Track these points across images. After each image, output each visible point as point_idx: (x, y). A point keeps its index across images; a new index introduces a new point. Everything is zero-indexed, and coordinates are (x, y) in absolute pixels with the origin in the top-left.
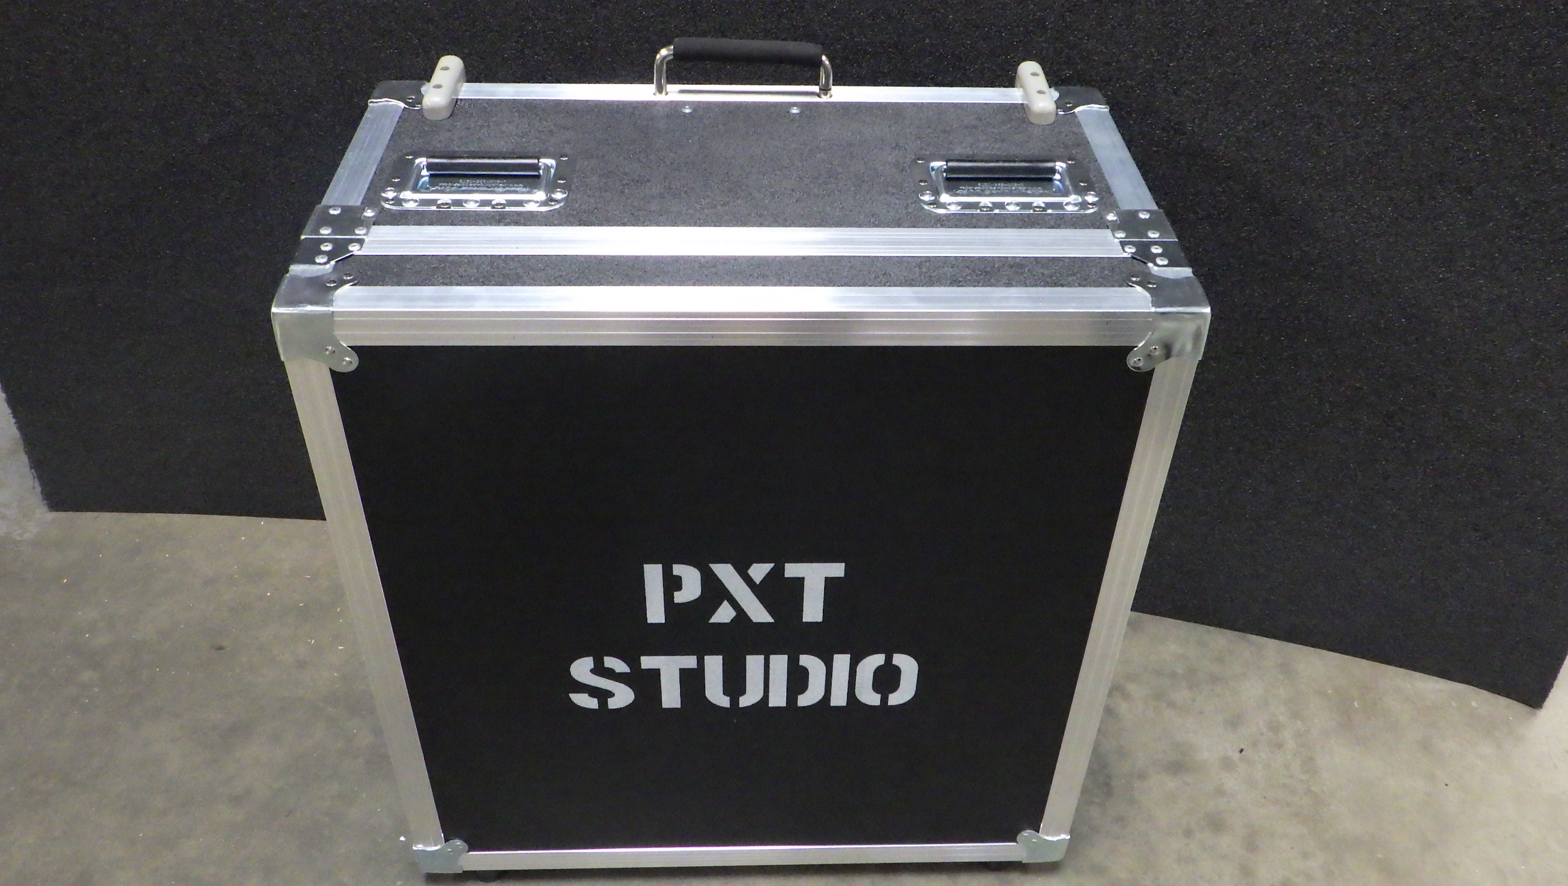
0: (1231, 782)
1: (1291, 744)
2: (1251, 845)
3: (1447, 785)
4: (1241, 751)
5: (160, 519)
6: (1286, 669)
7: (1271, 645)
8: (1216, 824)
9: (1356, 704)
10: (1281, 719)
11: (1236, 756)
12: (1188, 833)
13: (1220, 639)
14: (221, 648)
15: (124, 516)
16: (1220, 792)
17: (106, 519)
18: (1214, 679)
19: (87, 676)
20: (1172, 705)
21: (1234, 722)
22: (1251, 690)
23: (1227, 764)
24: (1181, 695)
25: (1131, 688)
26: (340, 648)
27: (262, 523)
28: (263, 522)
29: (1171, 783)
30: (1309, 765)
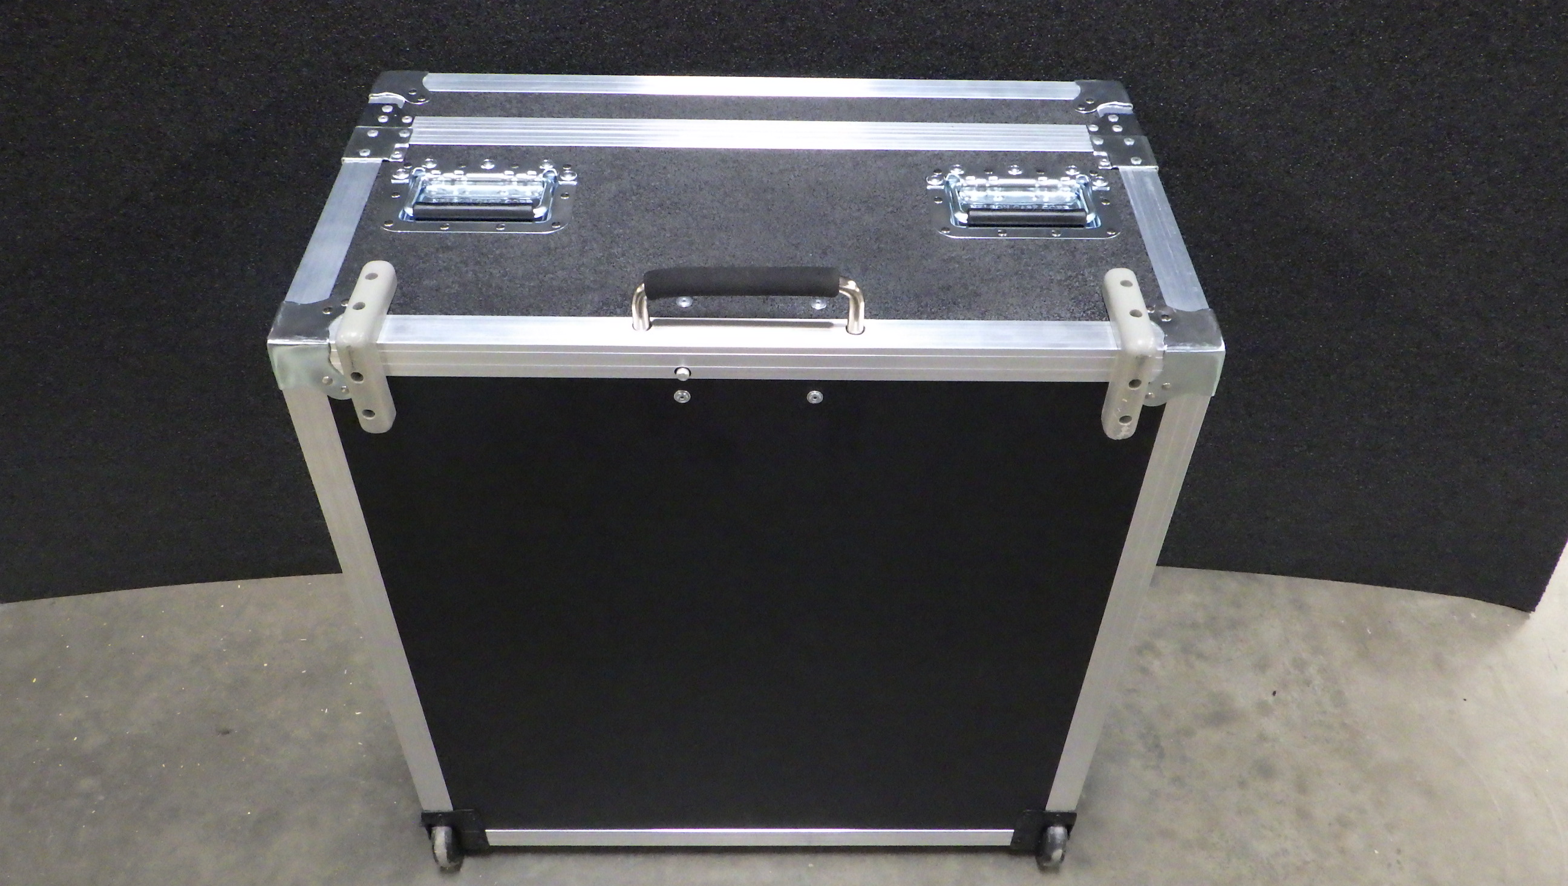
0: (1271, 726)
1: (1318, 681)
2: (1302, 787)
3: (1465, 700)
4: (1274, 693)
5: (124, 596)
6: (1300, 606)
7: (1280, 582)
8: (1266, 771)
9: (1368, 631)
10: (1305, 655)
11: (1271, 699)
12: (1242, 784)
13: (1231, 582)
14: (226, 732)
15: (84, 598)
16: (1262, 738)
17: (65, 604)
18: (1234, 624)
19: (86, 784)
20: (1200, 656)
21: (1262, 665)
22: (1271, 631)
23: (1264, 709)
24: (1208, 645)
25: (1160, 644)
26: (357, 713)
27: (239, 587)
28: (239, 585)
29: (1215, 736)
30: (1339, 699)
